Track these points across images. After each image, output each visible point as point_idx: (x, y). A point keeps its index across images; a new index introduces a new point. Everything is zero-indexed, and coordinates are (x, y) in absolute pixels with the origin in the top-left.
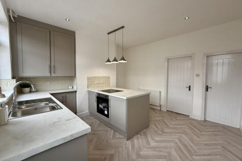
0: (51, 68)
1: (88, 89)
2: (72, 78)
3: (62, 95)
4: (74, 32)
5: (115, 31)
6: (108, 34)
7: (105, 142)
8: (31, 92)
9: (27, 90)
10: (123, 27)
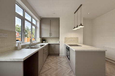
0: (50, 34)
1: (65, 44)
2: (58, 38)
3: (54, 45)
4: (59, 18)
5: (77, 10)
6: (75, 13)
7: (62, 73)
8: (45, 42)
9: (44, 42)
10: (81, 5)
